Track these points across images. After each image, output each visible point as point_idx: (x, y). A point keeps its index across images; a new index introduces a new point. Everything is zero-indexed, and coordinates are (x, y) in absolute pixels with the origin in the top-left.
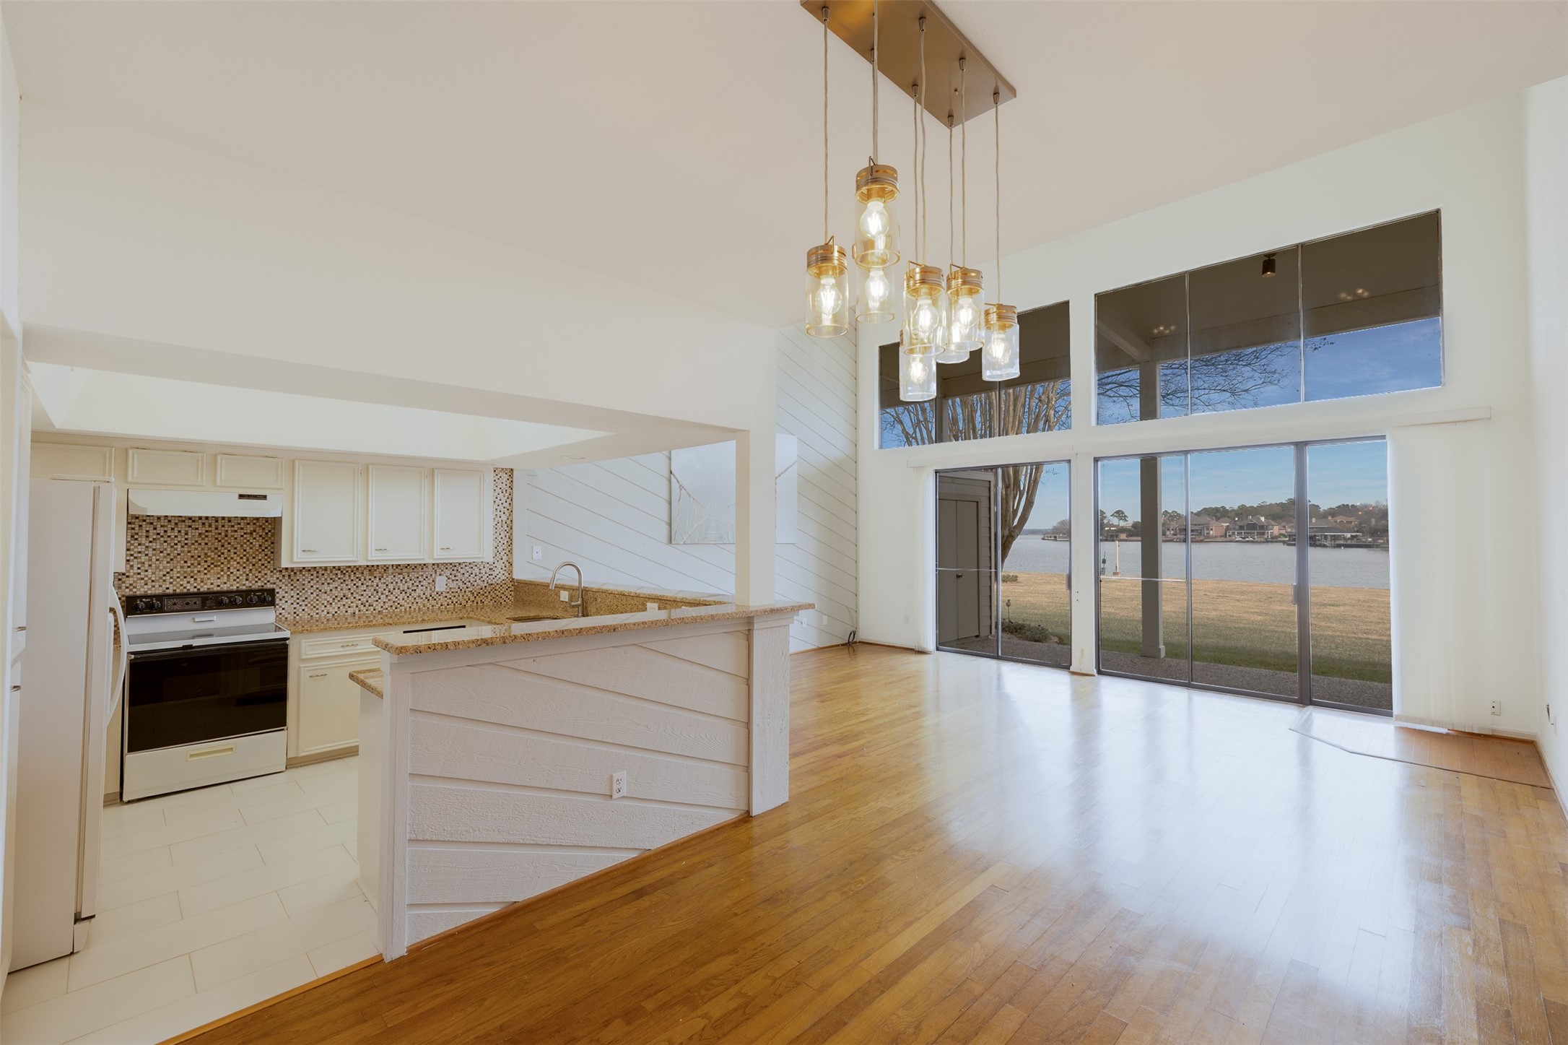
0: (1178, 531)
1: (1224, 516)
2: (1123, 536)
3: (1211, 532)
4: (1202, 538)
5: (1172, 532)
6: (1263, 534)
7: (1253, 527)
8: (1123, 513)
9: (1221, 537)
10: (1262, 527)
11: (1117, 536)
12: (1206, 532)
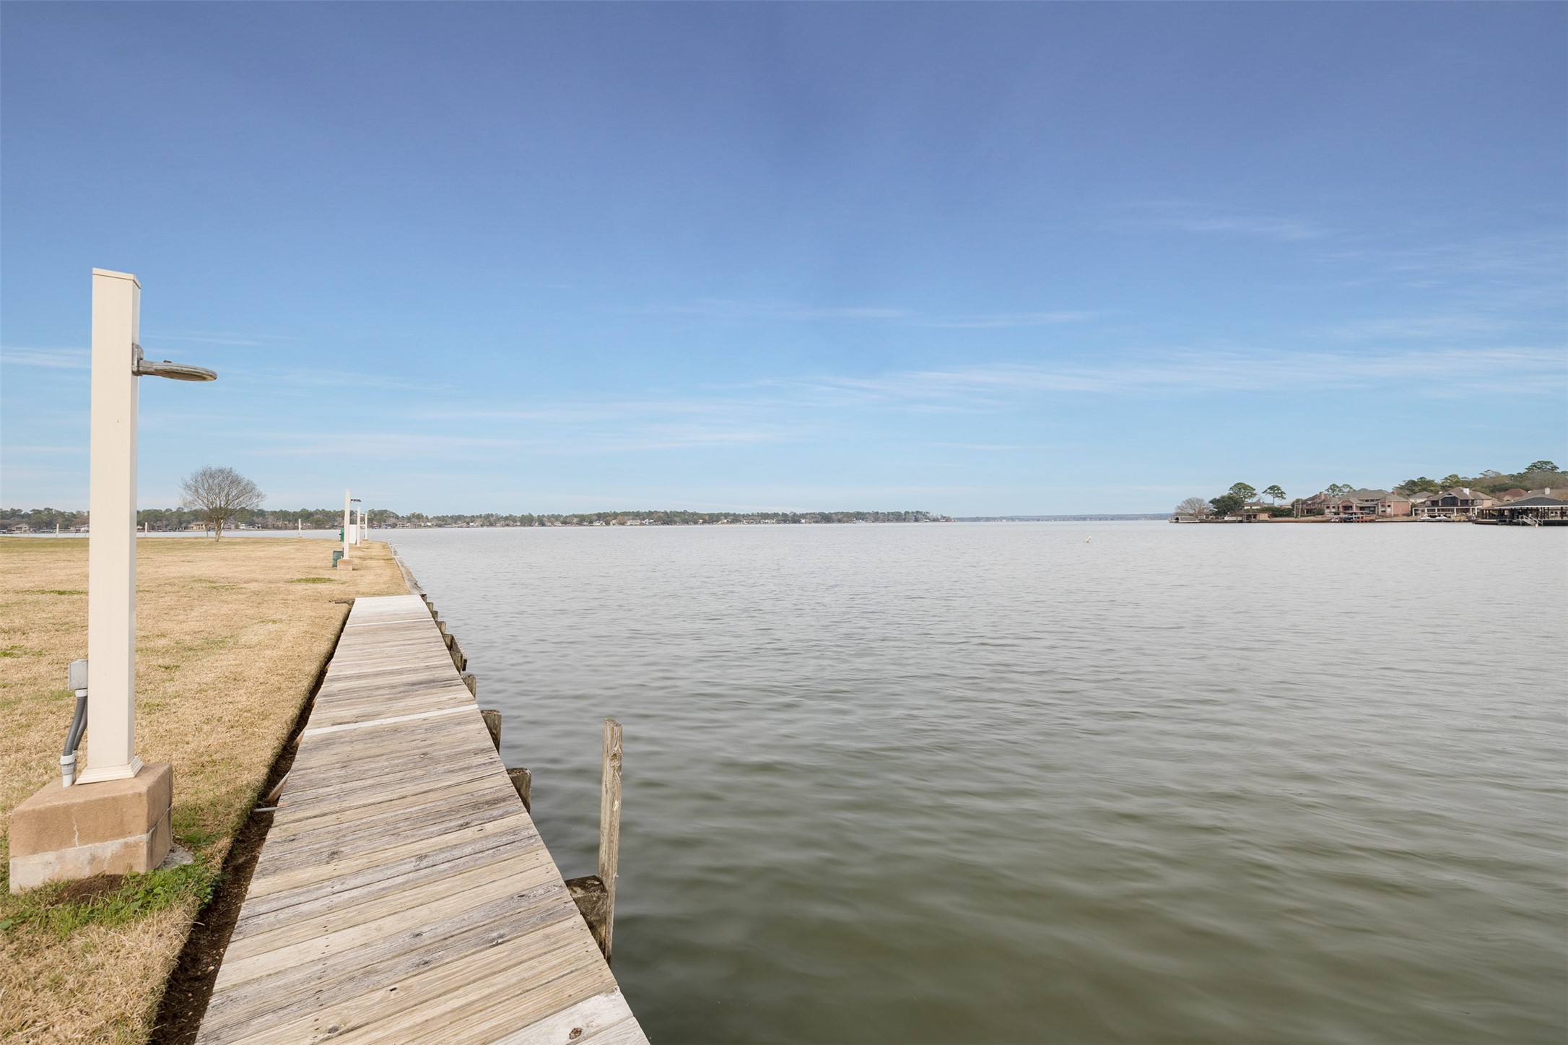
0: (1341, 509)
1: (1424, 490)
2: (1264, 516)
3: (1388, 510)
4: (1373, 517)
5: (1333, 510)
6: (1467, 510)
7: (1453, 501)
8: (1279, 489)
9: (1404, 515)
10: (1465, 502)
11: (1255, 516)
12: (1381, 509)
